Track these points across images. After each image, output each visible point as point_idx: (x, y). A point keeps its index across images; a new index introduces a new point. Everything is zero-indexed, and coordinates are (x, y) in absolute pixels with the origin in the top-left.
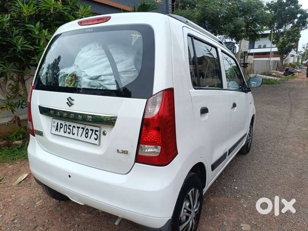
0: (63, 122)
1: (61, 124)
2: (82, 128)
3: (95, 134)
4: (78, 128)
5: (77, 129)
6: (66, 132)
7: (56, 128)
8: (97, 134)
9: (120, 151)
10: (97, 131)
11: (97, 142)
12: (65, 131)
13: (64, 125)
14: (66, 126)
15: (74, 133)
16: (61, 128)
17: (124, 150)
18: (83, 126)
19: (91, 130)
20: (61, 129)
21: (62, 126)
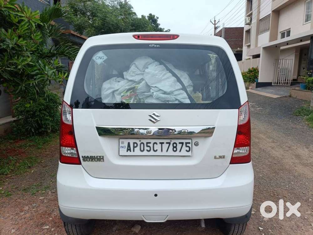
0: (137, 141)
1: (134, 143)
2: (167, 143)
3: (187, 146)
4: (162, 143)
5: (161, 145)
6: (144, 150)
7: (128, 148)
8: (189, 146)
9: (218, 157)
10: (189, 143)
11: (189, 154)
12: (142, 149)
13: (139, 143)
14: (142, 145)
15: (157, 150)
16: (134, 147)
17: (221, 155)
18: (168, 141)
19: (180, 143)
20: (135, 149)
21: (135, 145)
